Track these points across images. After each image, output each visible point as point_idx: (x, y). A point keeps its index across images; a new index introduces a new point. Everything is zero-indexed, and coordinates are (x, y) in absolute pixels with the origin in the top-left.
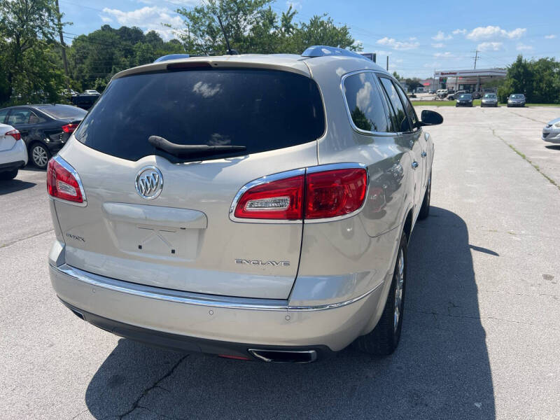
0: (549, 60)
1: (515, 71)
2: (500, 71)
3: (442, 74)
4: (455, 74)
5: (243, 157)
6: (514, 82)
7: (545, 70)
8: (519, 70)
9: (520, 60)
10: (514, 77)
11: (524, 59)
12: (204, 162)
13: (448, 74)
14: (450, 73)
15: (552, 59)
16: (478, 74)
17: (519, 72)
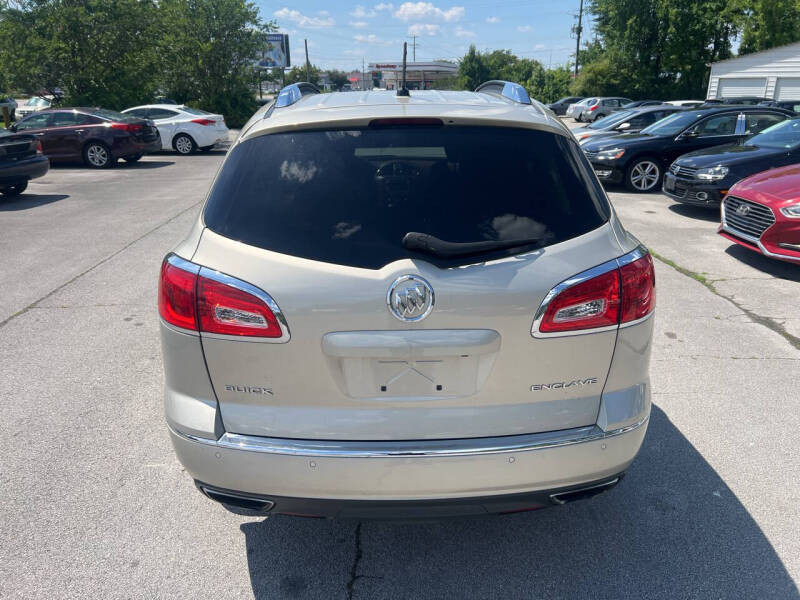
0: (504, 52)
1: (468, 66)
2: (446, 64)
3: (378, 66)
4: (393, 66)
5: (537, 253)
6: (469, 81)
7: (501, 66)
8: (474, 64)
9: (472, 52)
10: (467, 74)
11: (477, 51)
12: (487, 263)
13: (384, 67)
14: (388, 66)
15: (508, 52)
16: (421, 69)
17: (473, 68)
